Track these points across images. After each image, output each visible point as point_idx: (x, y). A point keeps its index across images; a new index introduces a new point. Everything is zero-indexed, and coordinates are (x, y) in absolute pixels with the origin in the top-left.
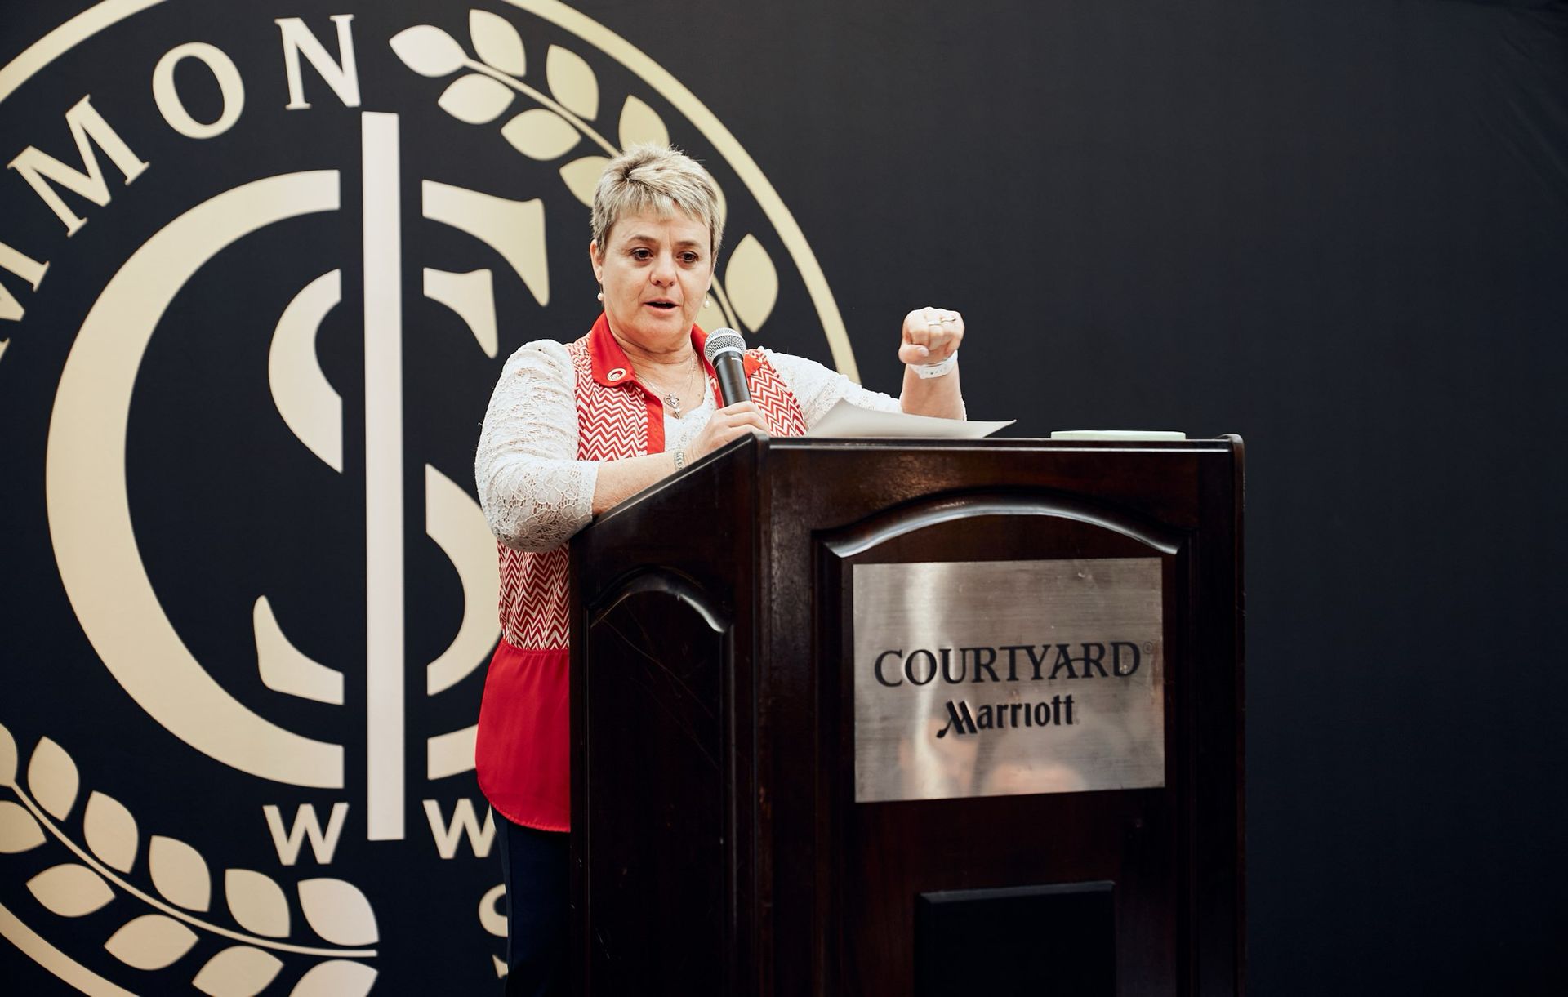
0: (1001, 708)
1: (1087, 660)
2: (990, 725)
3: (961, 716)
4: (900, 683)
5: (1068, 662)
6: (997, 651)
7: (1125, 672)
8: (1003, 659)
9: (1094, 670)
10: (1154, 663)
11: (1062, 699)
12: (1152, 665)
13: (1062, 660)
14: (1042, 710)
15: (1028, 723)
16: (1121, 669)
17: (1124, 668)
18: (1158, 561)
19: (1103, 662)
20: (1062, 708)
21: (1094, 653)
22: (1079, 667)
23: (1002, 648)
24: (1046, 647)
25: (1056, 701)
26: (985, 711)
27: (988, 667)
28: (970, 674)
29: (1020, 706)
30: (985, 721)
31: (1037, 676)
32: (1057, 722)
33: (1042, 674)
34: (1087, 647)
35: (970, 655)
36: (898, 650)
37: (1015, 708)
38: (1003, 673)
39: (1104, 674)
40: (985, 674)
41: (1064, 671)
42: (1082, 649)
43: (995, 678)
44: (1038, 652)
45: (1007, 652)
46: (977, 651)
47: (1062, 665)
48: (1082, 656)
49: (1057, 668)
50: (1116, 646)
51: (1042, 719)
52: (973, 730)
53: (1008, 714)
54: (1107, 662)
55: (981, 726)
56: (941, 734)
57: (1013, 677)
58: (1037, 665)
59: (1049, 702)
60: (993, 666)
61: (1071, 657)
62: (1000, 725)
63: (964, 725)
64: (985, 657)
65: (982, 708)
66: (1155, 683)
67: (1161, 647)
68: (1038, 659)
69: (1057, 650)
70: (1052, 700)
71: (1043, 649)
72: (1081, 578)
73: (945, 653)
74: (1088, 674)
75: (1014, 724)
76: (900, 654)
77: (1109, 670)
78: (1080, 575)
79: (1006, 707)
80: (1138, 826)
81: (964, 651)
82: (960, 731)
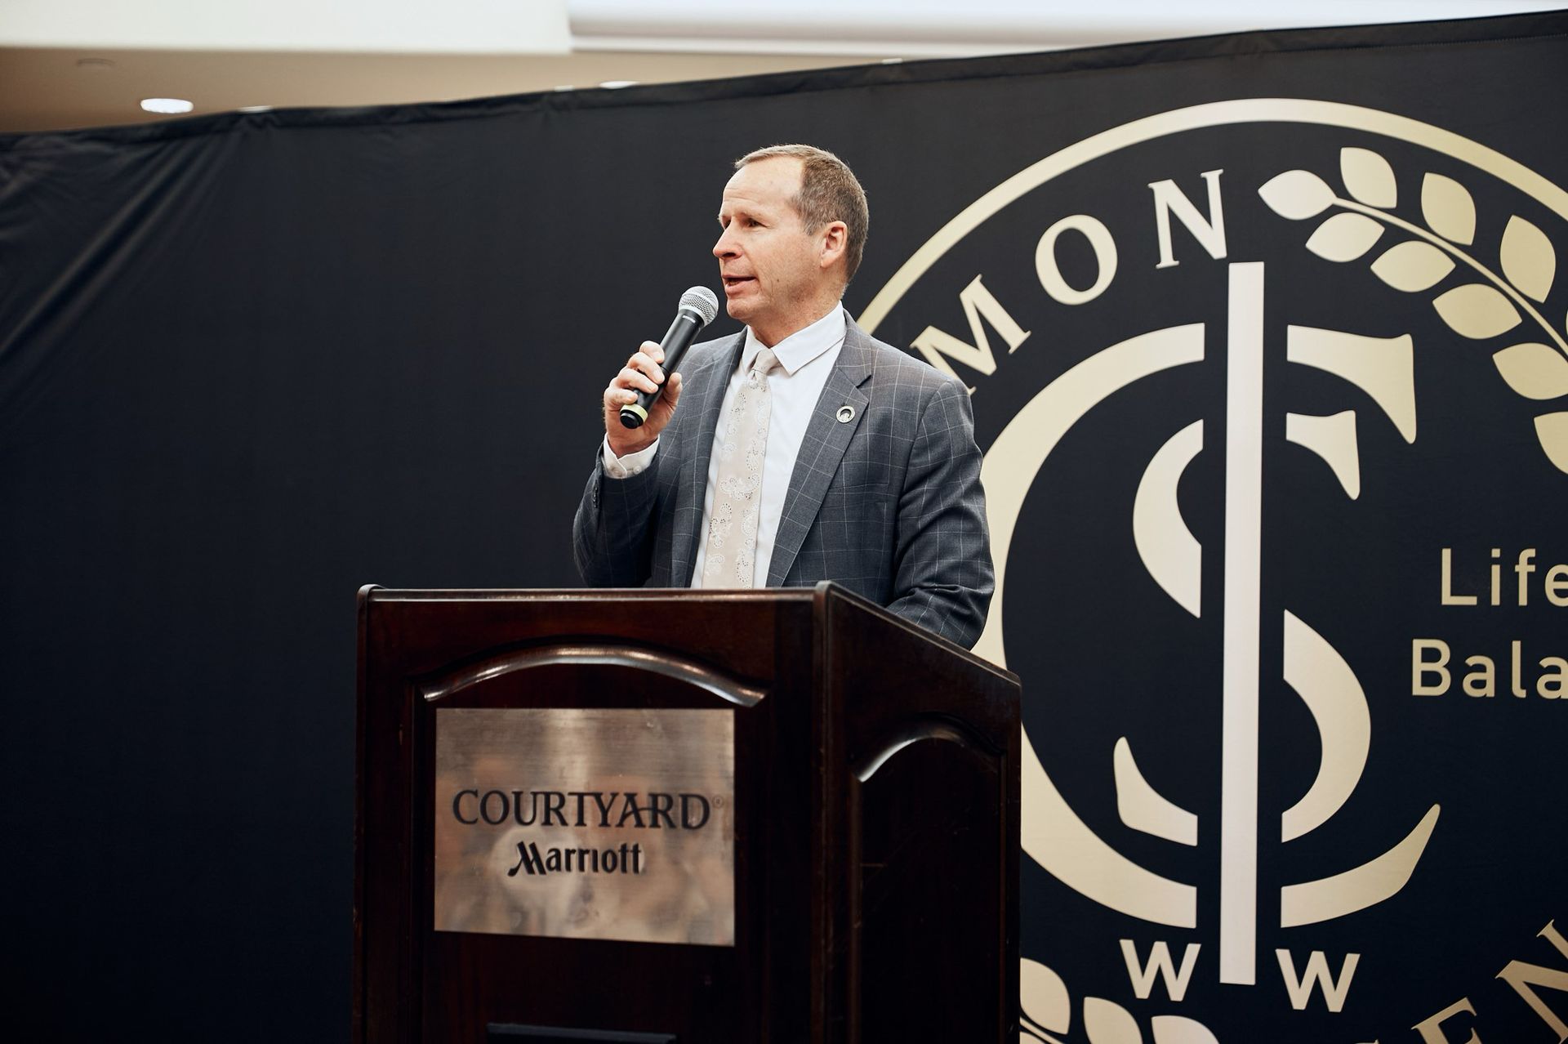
0: (569, 852)
1: (655, 810)
2: (558, 867)
3: (531, 857)
4: (475, 822)
5: (636, 811)
6: (567, 798)
7: (694, 825)
8: (572, 804)
9: (661, 820)
10: (724, 817)
11: (630, 847)
12: (723, 818)
13: (630, 808)
14: (609, 858)
15: (595, 869)
16: (689, 821)
17: (694, 820)
18: (730, 713)
19: (670, 813)
20: (630, 857)
21: (662, 803)
22: (646, 816)
23: (571, 794)
24: (614, 795)
25: (624, 849)
26: (553, 853)
27: (557, 811)
28: (540, 817)
29: (587, 852)
30: (553, 863)
31: (605, 823)
32: (624, 870)
33: (609, 821)
34: (654, 797)
35: (541, 799)
36: (474, 790)
37: (582, 853)
38: (572, 819)
39: (671, 825)
40: (554, 818)
41: (632, 820)
42: (651, 799)
43: (564, 823)
44: (606, 799)
45: (575, 798)
46: (547, 795)
47: (630, 814)
48: (651, 805)
49: (625, 816)
50: (685, 798)
51: (609, 865)
52: (542, 871)
53: (574, 858)
54: (676, 813)
55: (551, 869)
56: (513, 872)
57: (581, 822)
58: (605, 812)
59: (617, 848)
60: (562, 811)
61: (639, 806)
62: (568, 868)
63: (534, 866)
64: (555, 802)
65: (551, 851)
66: (725, 838)
67: (731, 801)
68: (606, 806)
69: (624, 799)
70: (619, 847)
71: (610, 797)
72: (649, 728)
73: (518, 795)
74: (655, 824)
75: (581, 868)
76: (475, 793)
77: (679, 822)
78: (649, 725)
79: (574, 851)
80: (706, 983)
81: (535, 794)
82: (530, 871)
